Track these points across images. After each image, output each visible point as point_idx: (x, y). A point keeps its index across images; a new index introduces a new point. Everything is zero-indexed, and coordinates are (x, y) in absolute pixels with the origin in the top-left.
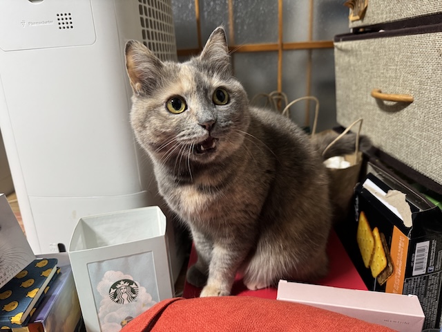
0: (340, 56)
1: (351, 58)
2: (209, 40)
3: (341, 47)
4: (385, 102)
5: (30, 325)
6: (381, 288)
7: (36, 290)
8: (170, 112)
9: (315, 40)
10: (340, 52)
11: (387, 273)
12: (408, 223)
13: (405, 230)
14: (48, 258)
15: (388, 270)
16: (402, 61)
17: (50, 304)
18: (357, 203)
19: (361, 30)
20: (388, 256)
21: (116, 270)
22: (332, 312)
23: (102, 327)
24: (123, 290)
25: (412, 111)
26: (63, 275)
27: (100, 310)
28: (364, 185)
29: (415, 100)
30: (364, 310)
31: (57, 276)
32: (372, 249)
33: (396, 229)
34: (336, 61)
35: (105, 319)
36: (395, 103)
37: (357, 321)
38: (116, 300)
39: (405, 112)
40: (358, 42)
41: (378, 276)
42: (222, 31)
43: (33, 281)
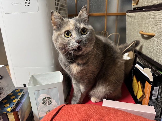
0: (128, 18)
1: (132, 19)
2: (81, 11)
3: (129, 15)
4: (144, 36)
5: (13, 112)
6: (141, 103)
7: (16, 100)
8: (65, 37)
9: (119, 12)
10: (128, 17)
11: (143, 98)
12: (151, 80)
13: (150, 82)
14: (20, 89)
15: (143, 97)
16: (151, 21)
17: (21, 105)
18: (133, 72)
19: (136, 9)
20: (143, 92)
21: (44, 94)
22: (122, 111)
23: (39, 114)
24: (47, 101)
25: (154, 39)
26: (25, 95)
27: (38, 108)
28: (135, 66)
29: (156, 35)
30: (134, 111)
31: (23, 95)
32: (137, 89)
33: (147, 82)
34: (127, 20)
35: (40, 111)
36: (148, 36)
37: (131, 114)
38: (44, 104)
39: (151, 39)
40: (135, 13)
41: (139, 99)
42: (86, 7)
43: (15, 97)
